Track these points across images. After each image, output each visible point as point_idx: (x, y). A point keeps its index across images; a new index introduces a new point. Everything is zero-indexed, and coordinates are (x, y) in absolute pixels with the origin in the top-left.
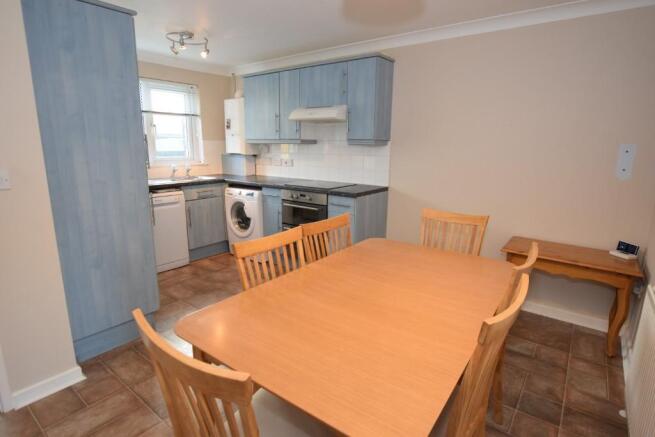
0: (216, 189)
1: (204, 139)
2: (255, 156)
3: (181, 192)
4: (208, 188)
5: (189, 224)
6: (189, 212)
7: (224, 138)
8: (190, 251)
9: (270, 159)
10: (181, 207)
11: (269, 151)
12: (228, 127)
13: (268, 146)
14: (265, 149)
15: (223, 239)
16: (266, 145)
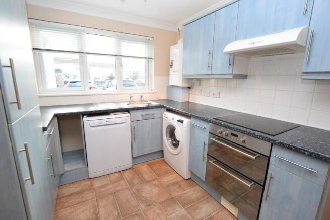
0: (157, 112)
1: (155, 75)
2: (189, 87)
3: (129, 115)
4: (151, 111)
5: (134, 138)
6: (133, 130)
7: (168, 75)
8: (133, 158)
9: (201, 90)
10: (128, 126)
11: (200, 84)
12: (171, 66)
13: (199, 80)
14: (197, 83)
15: (160, 149)
16: (198, 79)
